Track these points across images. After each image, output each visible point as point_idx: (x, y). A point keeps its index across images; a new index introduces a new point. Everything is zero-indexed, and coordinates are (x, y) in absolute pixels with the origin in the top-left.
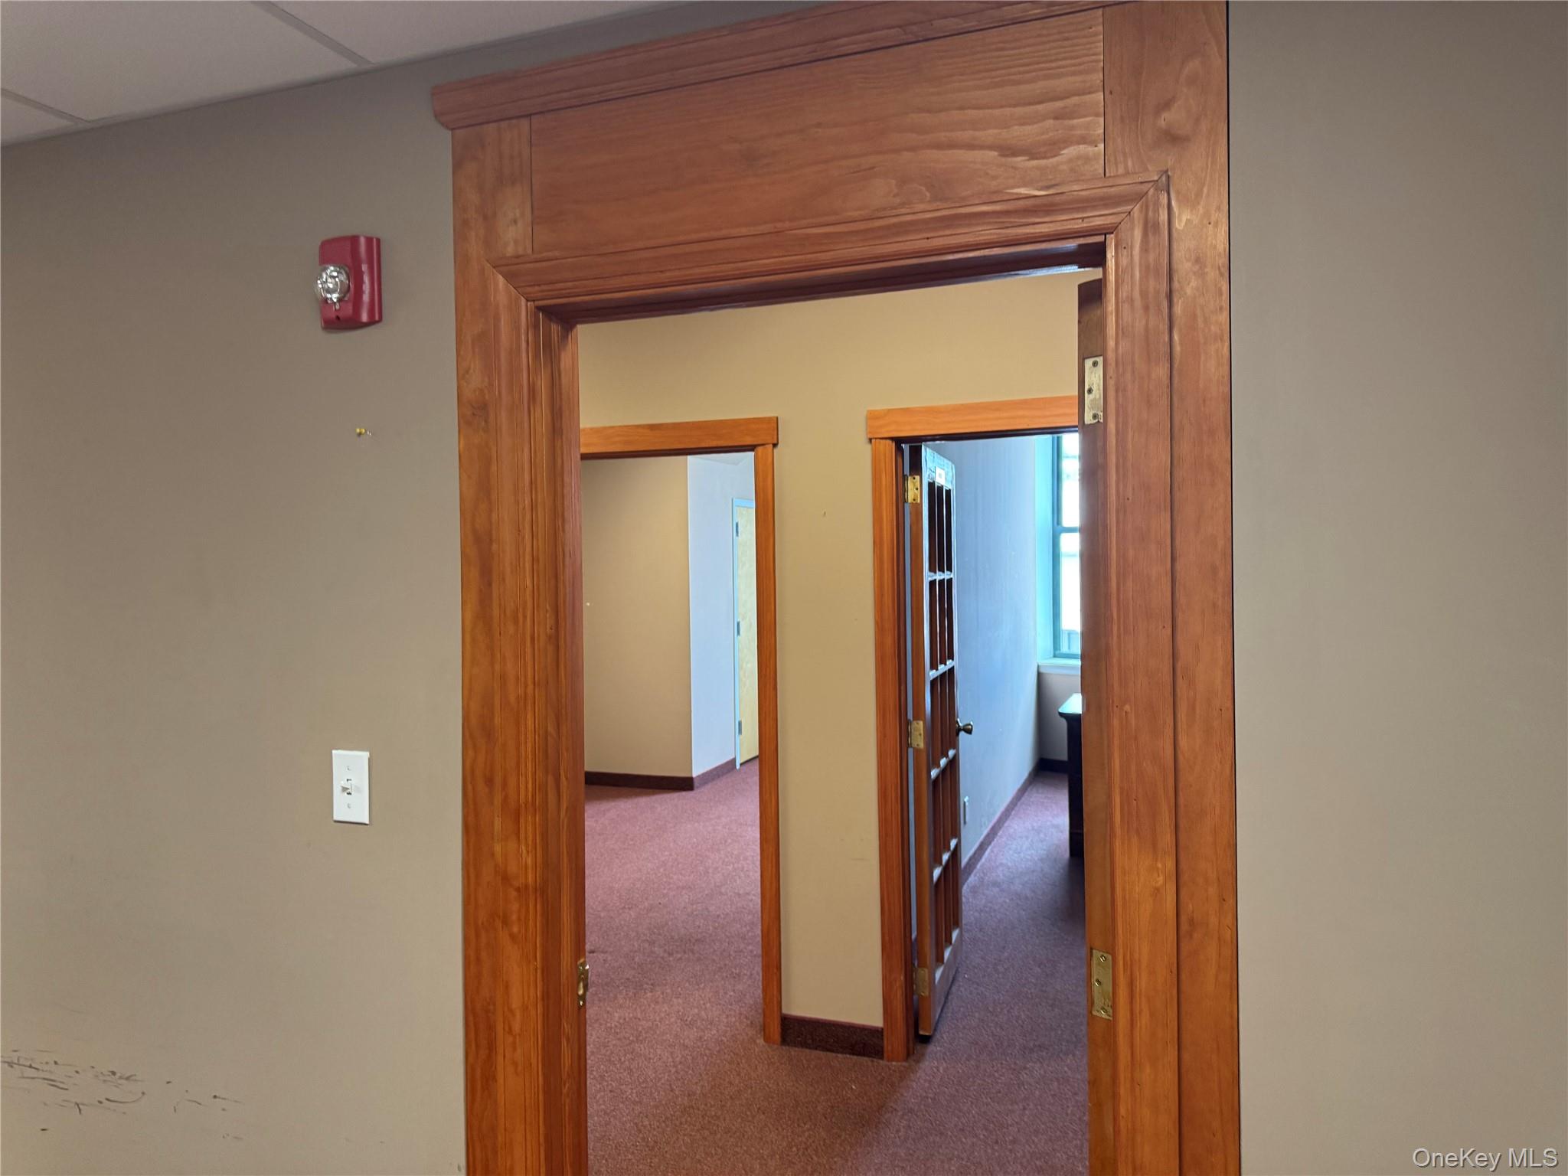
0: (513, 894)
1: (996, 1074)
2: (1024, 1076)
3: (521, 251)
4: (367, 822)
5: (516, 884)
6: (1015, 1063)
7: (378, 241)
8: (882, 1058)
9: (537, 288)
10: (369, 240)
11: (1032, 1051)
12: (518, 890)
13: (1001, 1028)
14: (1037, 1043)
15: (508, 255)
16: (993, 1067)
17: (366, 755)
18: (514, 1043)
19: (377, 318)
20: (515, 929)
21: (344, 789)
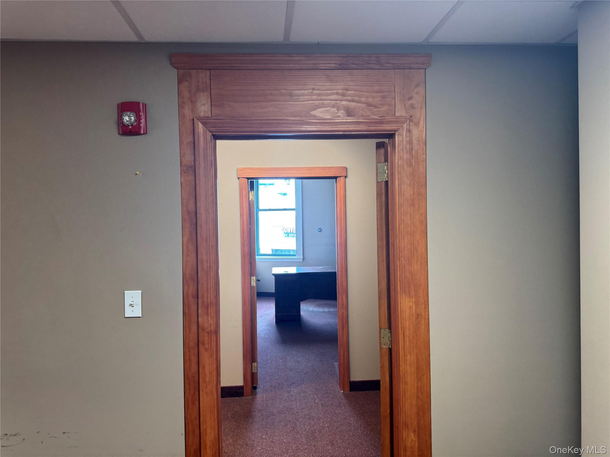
0: (206, 334)
1: (283, 394)
2: (292, 393)
3: (207, 115)
4: (141, 316)
5: (207, 331)
6: (287, 390)
7: (145, 104)
8: (243, 396)
9: (214, 128)
10: (143, 104)
11: (291, 385)
12: (208, 333)
13: (278, 380)
14: (291, 383)
15: (201, 116)
16: (281, 392)
17: (140, 292)
18: (206, 385)
19: (145, 133)
20: (207, 346)
21: (131, 305)
